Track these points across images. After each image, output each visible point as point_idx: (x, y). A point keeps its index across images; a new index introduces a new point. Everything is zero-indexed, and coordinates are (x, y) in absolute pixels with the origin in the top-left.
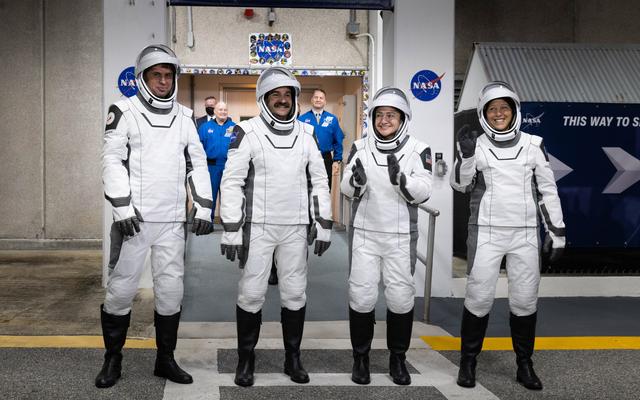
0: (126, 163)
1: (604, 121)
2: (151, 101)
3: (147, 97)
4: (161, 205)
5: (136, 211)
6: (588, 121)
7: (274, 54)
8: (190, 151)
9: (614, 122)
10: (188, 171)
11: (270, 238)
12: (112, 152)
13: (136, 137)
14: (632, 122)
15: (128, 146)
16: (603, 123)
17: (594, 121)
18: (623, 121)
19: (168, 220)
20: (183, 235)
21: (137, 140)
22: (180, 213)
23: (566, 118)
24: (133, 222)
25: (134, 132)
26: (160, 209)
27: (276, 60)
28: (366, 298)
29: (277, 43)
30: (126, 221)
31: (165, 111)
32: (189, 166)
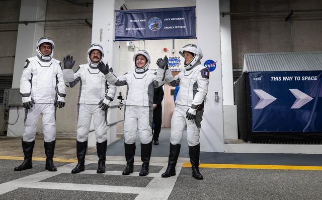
0: (30, 81)
1: (289, 78)
2: (41, 57)
3: (40, 56)
4: (44, 96)
5: (32, 99)
6: (282, 79)
7: (174, 64)
8: (58, 76)
9: (294, 78)
10: (57, 84)
11: (88, 110)
12: (25, 76)
13: (34, 70)
14: (301, 78)
15: (32, 74)
16: (289, 79)
17: (285, 79)
18: (298, 78)
19: (47, 102)
20: (54, 108)
21: (36, 72)
22: (53, 100)
23: (272, 78)
24: (30, 103)
25: (34, 69)
26: (44, 98)
27: (175, 66)
28: (130, 137)
29: (176, 60)
30: (27, 103)
31: (48, 61)
32: (57, 82)
